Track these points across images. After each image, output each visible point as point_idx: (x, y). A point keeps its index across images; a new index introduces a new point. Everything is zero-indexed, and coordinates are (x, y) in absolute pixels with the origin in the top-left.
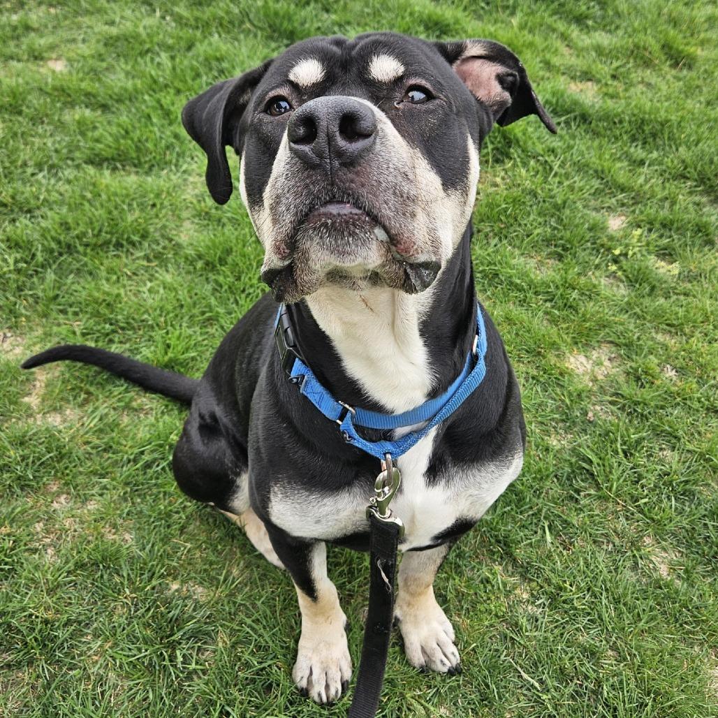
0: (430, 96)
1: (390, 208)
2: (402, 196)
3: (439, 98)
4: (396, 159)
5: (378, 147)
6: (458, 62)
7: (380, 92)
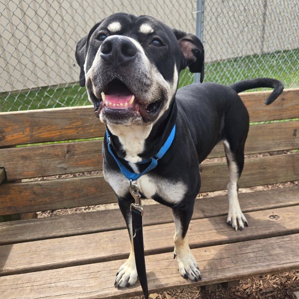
0: (161, 44)
1: (136, 87)
2: (142, 83)
3: (166, 46)
4: (143, 69)
5: (136, 61)
6: (181, 40)
7: (142, 38)
